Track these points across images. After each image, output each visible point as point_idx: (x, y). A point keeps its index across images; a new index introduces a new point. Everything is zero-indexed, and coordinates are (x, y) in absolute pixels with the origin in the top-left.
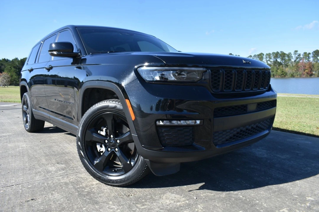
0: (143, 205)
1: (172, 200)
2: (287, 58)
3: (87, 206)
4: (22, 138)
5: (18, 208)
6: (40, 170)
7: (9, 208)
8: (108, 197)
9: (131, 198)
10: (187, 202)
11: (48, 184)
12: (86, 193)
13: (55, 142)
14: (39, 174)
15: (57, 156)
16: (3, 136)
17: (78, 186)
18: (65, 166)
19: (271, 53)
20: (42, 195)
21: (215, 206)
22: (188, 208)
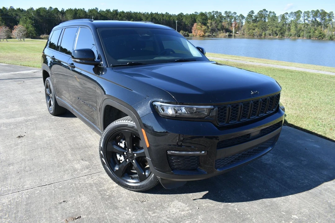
0: (154, 213)
1: (178, 208)
2: (327, 18)
3: (109, 211)
4: (46, 124)
5: (54, 210)
6: (68, 167)
7: (46, 210)
8: (126, 202)
9: (144, 205)
10: (190, 211)
11: (75, 184)
12: (108, 197)
13: (78, 131)
14: (67, 172)
15: (81, 151)
16: (30, 120)
17: (101, 189)
18: (89, 164)
19: (310, 11)
20: (71, 197)
21: (212, 218)
22: (190, 219)
